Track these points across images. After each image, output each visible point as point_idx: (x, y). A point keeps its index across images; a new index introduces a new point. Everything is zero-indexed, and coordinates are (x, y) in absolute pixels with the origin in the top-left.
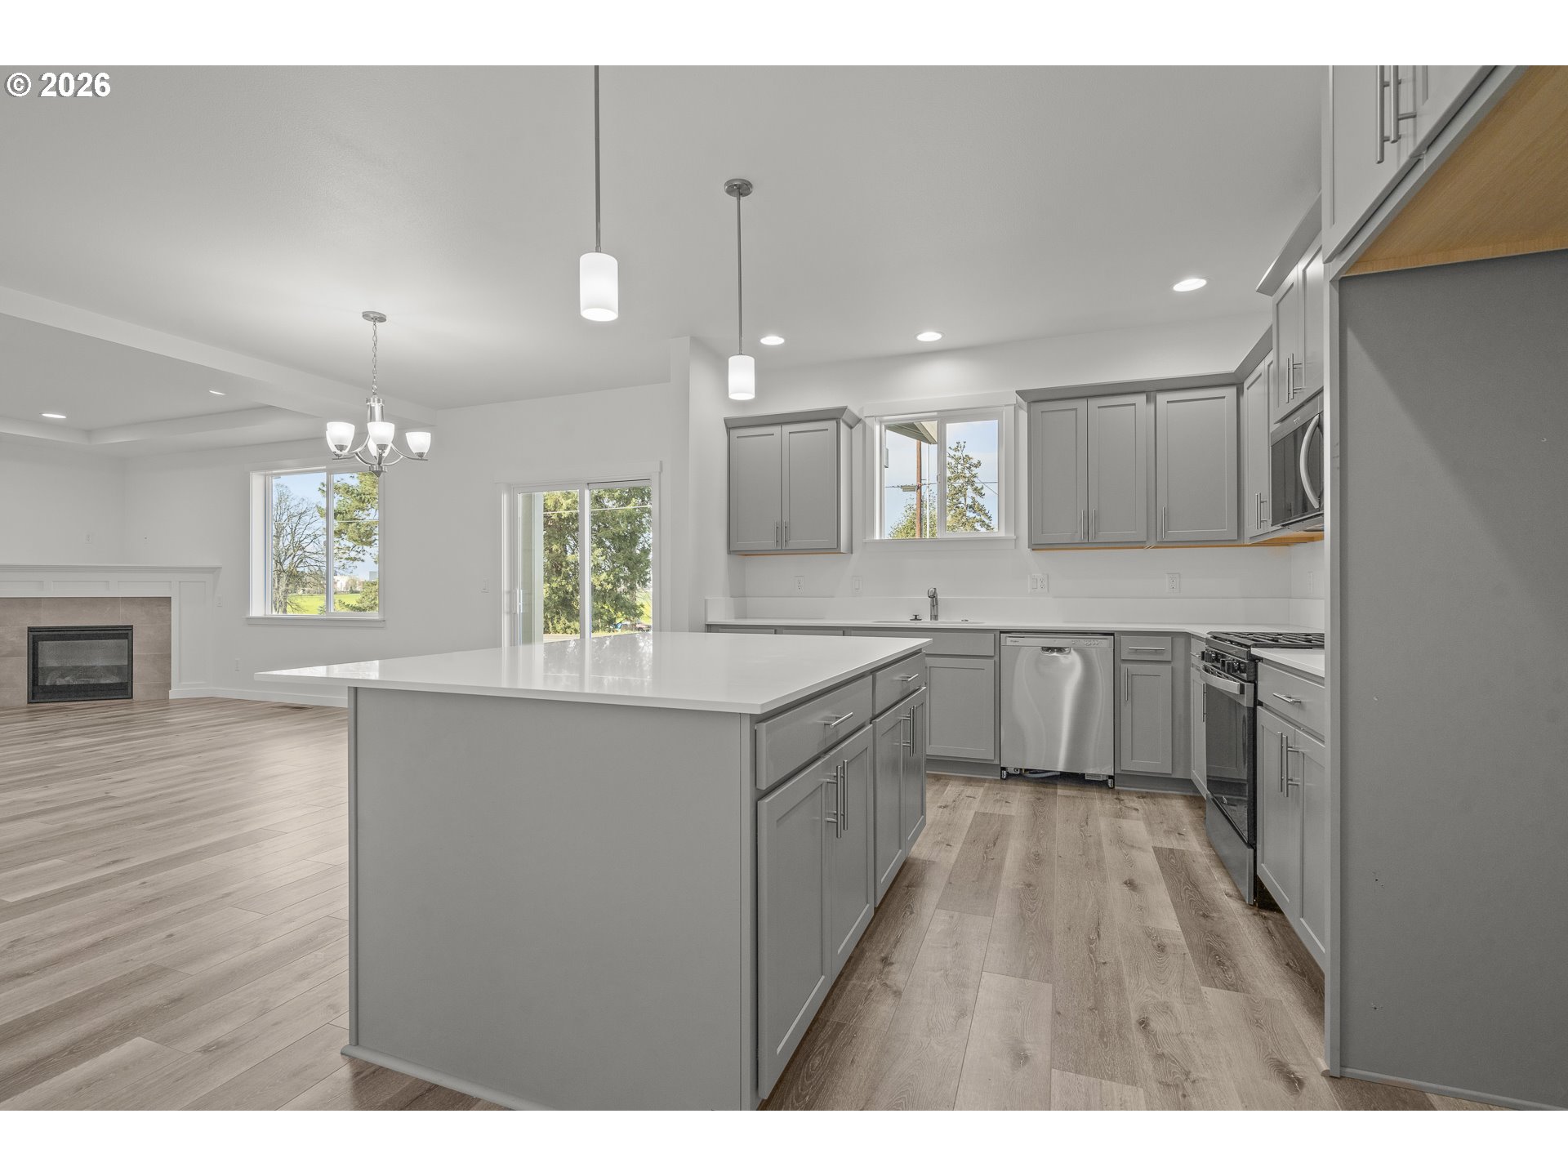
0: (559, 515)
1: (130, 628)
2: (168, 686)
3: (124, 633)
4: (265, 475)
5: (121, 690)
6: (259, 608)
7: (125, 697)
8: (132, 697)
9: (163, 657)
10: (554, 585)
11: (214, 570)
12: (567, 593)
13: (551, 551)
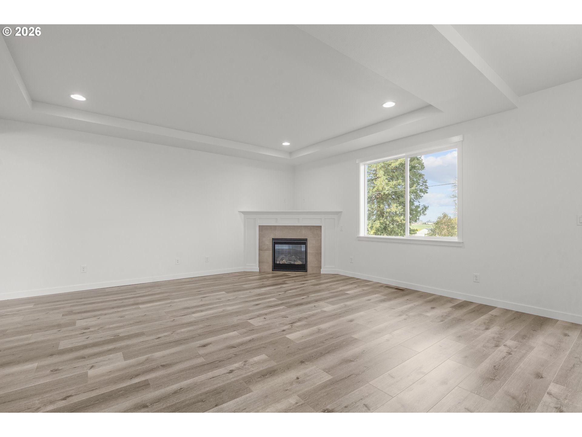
0: (384, 193)
1: (306, 240)
2: (320, 267)
3: (303, 242)
4: (365, 165)
5: (303, 268)
6: (363, 233)
7: (304, 271)
8: (307, 272)
9: (319, 254)
10: (382, 221)
11: (339, 213)
12: (386, 224)
13: (380, 207)
